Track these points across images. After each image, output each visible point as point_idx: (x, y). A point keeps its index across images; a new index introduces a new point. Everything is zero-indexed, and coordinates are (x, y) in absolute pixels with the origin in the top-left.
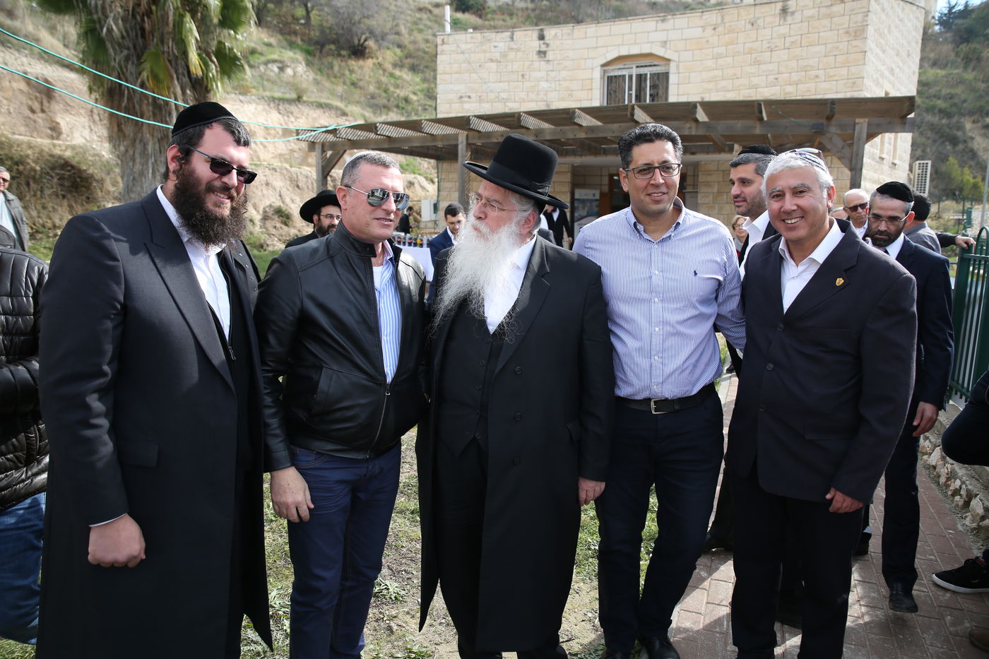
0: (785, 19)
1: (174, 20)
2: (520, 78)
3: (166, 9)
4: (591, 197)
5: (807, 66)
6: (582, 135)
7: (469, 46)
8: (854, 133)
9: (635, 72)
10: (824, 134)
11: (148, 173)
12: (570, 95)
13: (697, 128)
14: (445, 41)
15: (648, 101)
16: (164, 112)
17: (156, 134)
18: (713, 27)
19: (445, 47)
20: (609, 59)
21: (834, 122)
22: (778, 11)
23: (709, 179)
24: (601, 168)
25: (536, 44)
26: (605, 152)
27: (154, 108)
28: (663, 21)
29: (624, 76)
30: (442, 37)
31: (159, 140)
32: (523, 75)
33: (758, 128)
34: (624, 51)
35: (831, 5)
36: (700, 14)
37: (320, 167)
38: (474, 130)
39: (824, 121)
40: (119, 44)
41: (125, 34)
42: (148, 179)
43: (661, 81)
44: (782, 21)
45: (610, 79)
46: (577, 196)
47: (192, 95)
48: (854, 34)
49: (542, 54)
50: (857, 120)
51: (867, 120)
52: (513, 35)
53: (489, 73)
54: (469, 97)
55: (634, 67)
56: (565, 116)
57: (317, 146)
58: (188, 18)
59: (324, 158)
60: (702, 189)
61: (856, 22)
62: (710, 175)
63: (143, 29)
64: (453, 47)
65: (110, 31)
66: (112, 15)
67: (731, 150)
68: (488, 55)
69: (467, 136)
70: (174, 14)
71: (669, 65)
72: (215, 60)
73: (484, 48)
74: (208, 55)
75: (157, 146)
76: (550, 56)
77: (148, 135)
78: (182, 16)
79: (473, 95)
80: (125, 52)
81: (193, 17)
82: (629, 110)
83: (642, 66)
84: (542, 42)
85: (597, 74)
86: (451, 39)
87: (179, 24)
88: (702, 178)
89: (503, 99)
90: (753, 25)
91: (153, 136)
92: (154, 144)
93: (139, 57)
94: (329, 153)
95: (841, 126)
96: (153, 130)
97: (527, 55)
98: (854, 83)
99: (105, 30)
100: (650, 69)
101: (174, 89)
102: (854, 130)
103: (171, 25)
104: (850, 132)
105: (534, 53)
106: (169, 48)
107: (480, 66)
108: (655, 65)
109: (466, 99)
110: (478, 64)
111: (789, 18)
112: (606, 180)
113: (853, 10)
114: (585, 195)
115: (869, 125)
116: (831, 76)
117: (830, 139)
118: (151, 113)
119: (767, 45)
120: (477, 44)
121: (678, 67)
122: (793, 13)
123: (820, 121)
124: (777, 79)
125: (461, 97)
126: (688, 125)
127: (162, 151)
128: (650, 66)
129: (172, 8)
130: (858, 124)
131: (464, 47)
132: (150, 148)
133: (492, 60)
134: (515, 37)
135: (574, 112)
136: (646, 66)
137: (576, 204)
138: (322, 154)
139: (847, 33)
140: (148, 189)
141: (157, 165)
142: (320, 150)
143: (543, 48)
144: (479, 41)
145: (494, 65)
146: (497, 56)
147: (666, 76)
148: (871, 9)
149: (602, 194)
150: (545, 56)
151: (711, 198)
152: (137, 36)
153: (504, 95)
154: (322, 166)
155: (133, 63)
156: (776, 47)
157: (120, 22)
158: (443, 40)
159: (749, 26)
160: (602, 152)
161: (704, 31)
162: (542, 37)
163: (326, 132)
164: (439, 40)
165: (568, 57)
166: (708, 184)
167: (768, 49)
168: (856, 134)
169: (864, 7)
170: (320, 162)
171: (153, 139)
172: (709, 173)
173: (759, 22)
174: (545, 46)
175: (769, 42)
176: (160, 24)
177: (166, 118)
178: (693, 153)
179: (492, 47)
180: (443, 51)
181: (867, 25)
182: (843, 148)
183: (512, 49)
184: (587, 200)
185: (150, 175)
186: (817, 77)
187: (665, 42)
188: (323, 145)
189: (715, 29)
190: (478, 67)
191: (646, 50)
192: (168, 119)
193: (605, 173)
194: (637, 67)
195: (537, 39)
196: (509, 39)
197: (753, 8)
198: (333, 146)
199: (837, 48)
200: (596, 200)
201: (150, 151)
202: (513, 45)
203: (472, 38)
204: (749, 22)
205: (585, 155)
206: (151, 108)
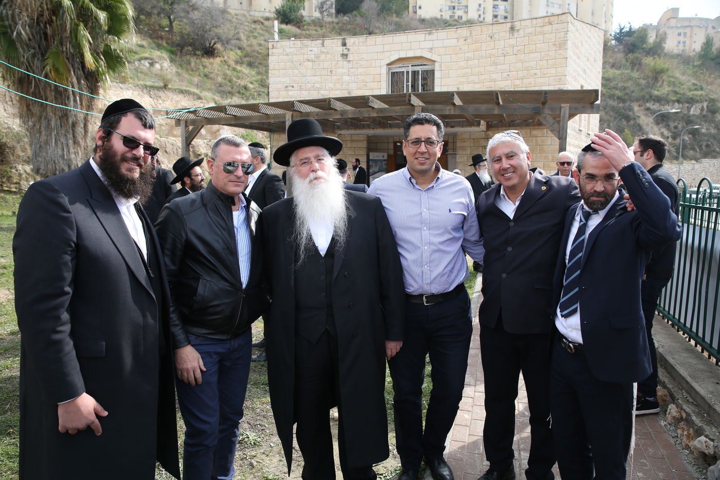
0: (513, 34)
1: (71, 27)
2: (329, 73)
3: (64, 19)
4: (382, 158)
5: (528, 67)
6: (375, 115)
7: (292, 50)
8: (560, 114)
9: (410, 69)
10: (541, 114)
11: (52, 142)
12: (364, 85)
13: (454, 109)
14: (275, 46)
15: (420, 91)
16: (64, 97)
17: (57, 113)
18: (464, 39)
19: (274, 50)
20: (392, 60)
21: (547, 106)
22: (508, 29)
23: (464, 144)
24: (387, 137)
25: (340, 49)
26: (391, 126)
27: (56, 94)
28: (429, 34)
29: (403, 72)
30: (273, 43)
31: (60, 117)
32: (331, 71)
33: (496, 110)
34: (403, 55)
35: (544, 26)
36: (455, 30)
37: (184, 138)
38: (297, 111)
39: (541, 106)
40: (27, 45)
41: (31, 37)
42: (52, 147)
43: (429, 76)
44: (511, 36)
45: (393, 74)
46: (371, 158)
47: (85, 84)
48: (559, 46)
49: (344, 56)
50: (562, 105)
51: (568, 105)
52: (324, 42)
53: (307, 69)
54: (293, 87)
55: (410, 66)
56: (362, 101)
57: (181, 122)
58: (82, 27)
59: (187, 131)
60: (459, 152)
61: (560, 38)
62: (464, 142)
63: (46, 34)
64: (280, 51)
65: (19, 34)
66: (21, 22)
67: (479, 124)
68: (306, 57)
69: (292, 115)
70: (71, 24)
71: (434, 65)
72: (103, 58)
73: (302, 51)
74: (98, 54)
75: (59, 121)
76: (350, 57)
77: (51, 114)
78: (77, 25)
79: (295, 85)
80: (32, 51)
81: (86, 26)
82: (407, 97)
83: (415, 66)
84: (344, 47)
85: (384, 70)
86: (279, 44)
87: (75, 31)
88: (459, 144)
89: (317, 88)
90: (491, 38)
91: (55, 114)
92: (56, 121)
93: (43, 55)
94: (191, 128)
95: (552, 109)
96: (55, 110)
97: (334, 56)
98: (560, 79)
99: (15, 33)
100: (421, 67)
101: (72, 79)
102: (561, 111)
103: (69, 32)
104: (557, 113)
105: (339, 55)
106: (67, 48)
107: (300, 64)
108: (424, 65)
109: (291, 88)
110: (299, 63)
111: (516, 34)
112: (391, 146)
113: (558, 30)
114: (377, 156)
115: (570, 108)
116: (545, 74)
117: (545, 118)
118: (53, 97)
119: (502, 52)
120: (297, 49)
121: (440, 66)
122: (518, 30)
123: (538, 105)
124: (508, 75)
125: (287, 87)
126: (448, 108)
127: (63, 125)
128: (421, 65)
129: (69, 18)
130: (563, 107)
131: (288, 50)
132: (53, 123)
133: (308, 60)
134: (325, 44)
135: (368, 99)
136: (418, 65)
137: (370, 164)
138: (186, 128)
139: (554, 45)
140: (52, 154)
141: (59, 136)
142: (184, 126)
143: (346, 52)
144: (299, 46)
145: (310, 64)
146: (312, 57)
147: (432, 72)
148: (569, 30)
149: (389, 156)
150: (347, 58)
151: (466, 158)
152: (41, 38)
153: (317, 85)
154: (186, 137)
155: (38, 59)
156: (507, 53)
157: (27, 27)
158: (273, 45)
159: (489, 39)
160: (388, 125)
161: (458, 41)
162: (344, 44)
163: (188, 112)
164: (270, 46)
165: (363, 58)
166: (463, 148)
167: (501, 55)
168: (562, 115)
169: (564, 28)
170: (184, 134)
171: (55, 117)
172: (464, 140)
173: (495, 35)
174: (346, 50)
175: (502, 50)
176: (60, 31)
177: (65, 101)
178: (452, 127)
179: (309, 51)
180: (273, 53)
181: (567, 40)
182: (553, 124)
183: (323, 52)
184: (379, 160)
185: (53, 144)
186: (536, 74)
187: (432, 49)
188: (186, 122)
189: (465, 40)
190: (299, 65)
191: (418, 54)
192: (67, 102)
193: (391, 140)
194: (412, 66)
195: (341, 45)
196: (321, 45)
197: (491, 26)
198: (193, 122)
199: (548, 55)
200: (385, 160)
201: (53, 125)
202: (324, 49)
203: (294, 44)
204: (489, 36)
205: (377, 128)
206: (53, 94)
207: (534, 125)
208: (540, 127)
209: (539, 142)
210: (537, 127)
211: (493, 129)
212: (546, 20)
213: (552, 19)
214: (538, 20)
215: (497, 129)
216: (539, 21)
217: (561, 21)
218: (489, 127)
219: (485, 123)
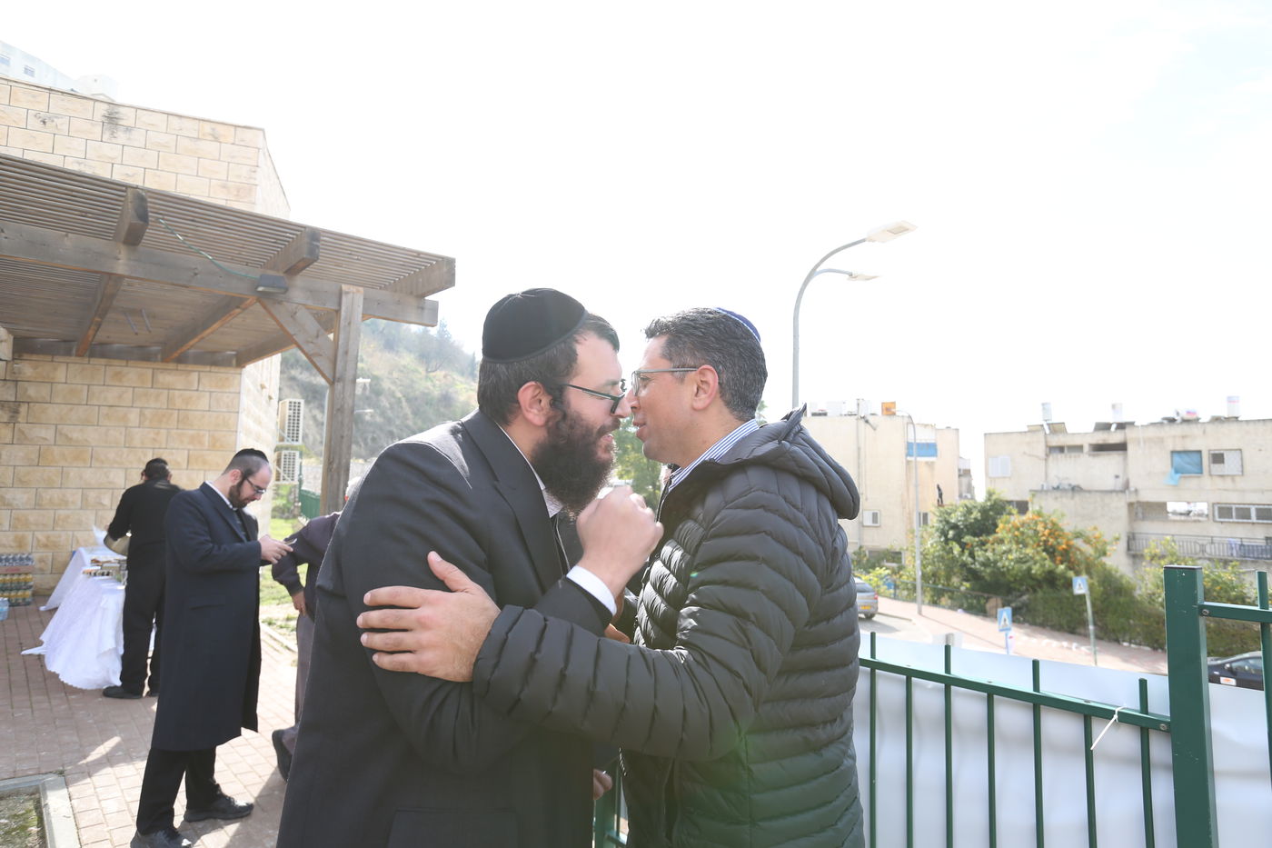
8: (338, 312)
10: (280, 303)
21: (300, 281)
22: (99, 117)
35: (198, 139)
44: (106, 137)
48: (235, 193)
50: (345, 287)
51: (362, 290)
61: (239, 176)
90: (44, 122)
95: (314, 293)
102: (340, 304)
104: (331, 306)
111: (122, 137)
113: (233, 157)
115: (366, 299)
117: (293, 315)
122: (128, 129)
123: (275, 273)
130: (347, 293)
139: (224, 187)
148: (259, 165)
168: (343, 313)
173: (59, 120)
175: (79, 163)
181: (256, 185)
182: (317, 336)
197: (47, 94)
207: (164, 360)
208: (181, 367)
209: (179, 403)
210: (172, 366)
211: (34, 357)
212: (207, 128)
213: (220, 129)
214: (183, 120)
215: (49, 358)
216: (187, 123)
217: (243, 141)
218: (23, 347)
219: (12, 337)
